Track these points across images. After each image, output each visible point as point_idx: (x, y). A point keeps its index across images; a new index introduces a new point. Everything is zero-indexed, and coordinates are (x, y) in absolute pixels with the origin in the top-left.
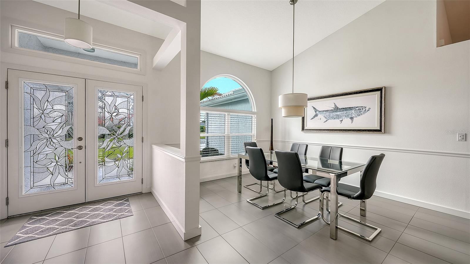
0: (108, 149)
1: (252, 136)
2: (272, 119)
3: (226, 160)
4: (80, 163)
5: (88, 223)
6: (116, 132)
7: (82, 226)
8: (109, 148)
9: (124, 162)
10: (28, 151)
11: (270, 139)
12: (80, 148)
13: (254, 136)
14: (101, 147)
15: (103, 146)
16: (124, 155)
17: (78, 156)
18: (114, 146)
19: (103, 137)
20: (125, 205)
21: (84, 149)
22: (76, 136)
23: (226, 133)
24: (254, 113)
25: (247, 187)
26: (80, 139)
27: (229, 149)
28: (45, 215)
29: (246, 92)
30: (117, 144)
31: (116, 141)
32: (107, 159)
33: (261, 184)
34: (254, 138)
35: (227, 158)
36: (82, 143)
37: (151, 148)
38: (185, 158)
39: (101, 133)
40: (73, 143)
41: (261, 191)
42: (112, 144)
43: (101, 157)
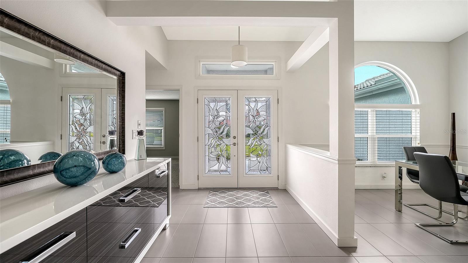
0: (252, 147)
1: (411, 138)
2: (454, 114)
3: (370, 167)
4: (235, 156)
5: (245, 205)
6: (258, 132)
7: (242, 206)
8: (253, 145)
9: (264, 159)
10: (207, 145)
11: (449, 143)
12: (234, 144)
13: (416, 138)
14: (248, 145)
15: (249, 144)
16: (264, 152)
17: (233, 150)
18: (256, 144)
19: (248, 136)
20: (268, 197)
21: (237, 145)
22: (232, 135)
23: (369, 134)
24: (416, 107)
25: (410, 206)
26: (234, 137)
27: (374, 154)
28: (217, 191)
29: (399, 78)
30: (258, 142)
31: (258, 139)
32: (251, 155)
33: (441, 208)
34: (416, 141)
35: (372, 165)
36: (235, 141)
37: (286, 148)
38: (338, 160)
39: (248, 133)
40: (231, 141)
41: (440, 217)
42: (255, 142)
43: (248, 152)
